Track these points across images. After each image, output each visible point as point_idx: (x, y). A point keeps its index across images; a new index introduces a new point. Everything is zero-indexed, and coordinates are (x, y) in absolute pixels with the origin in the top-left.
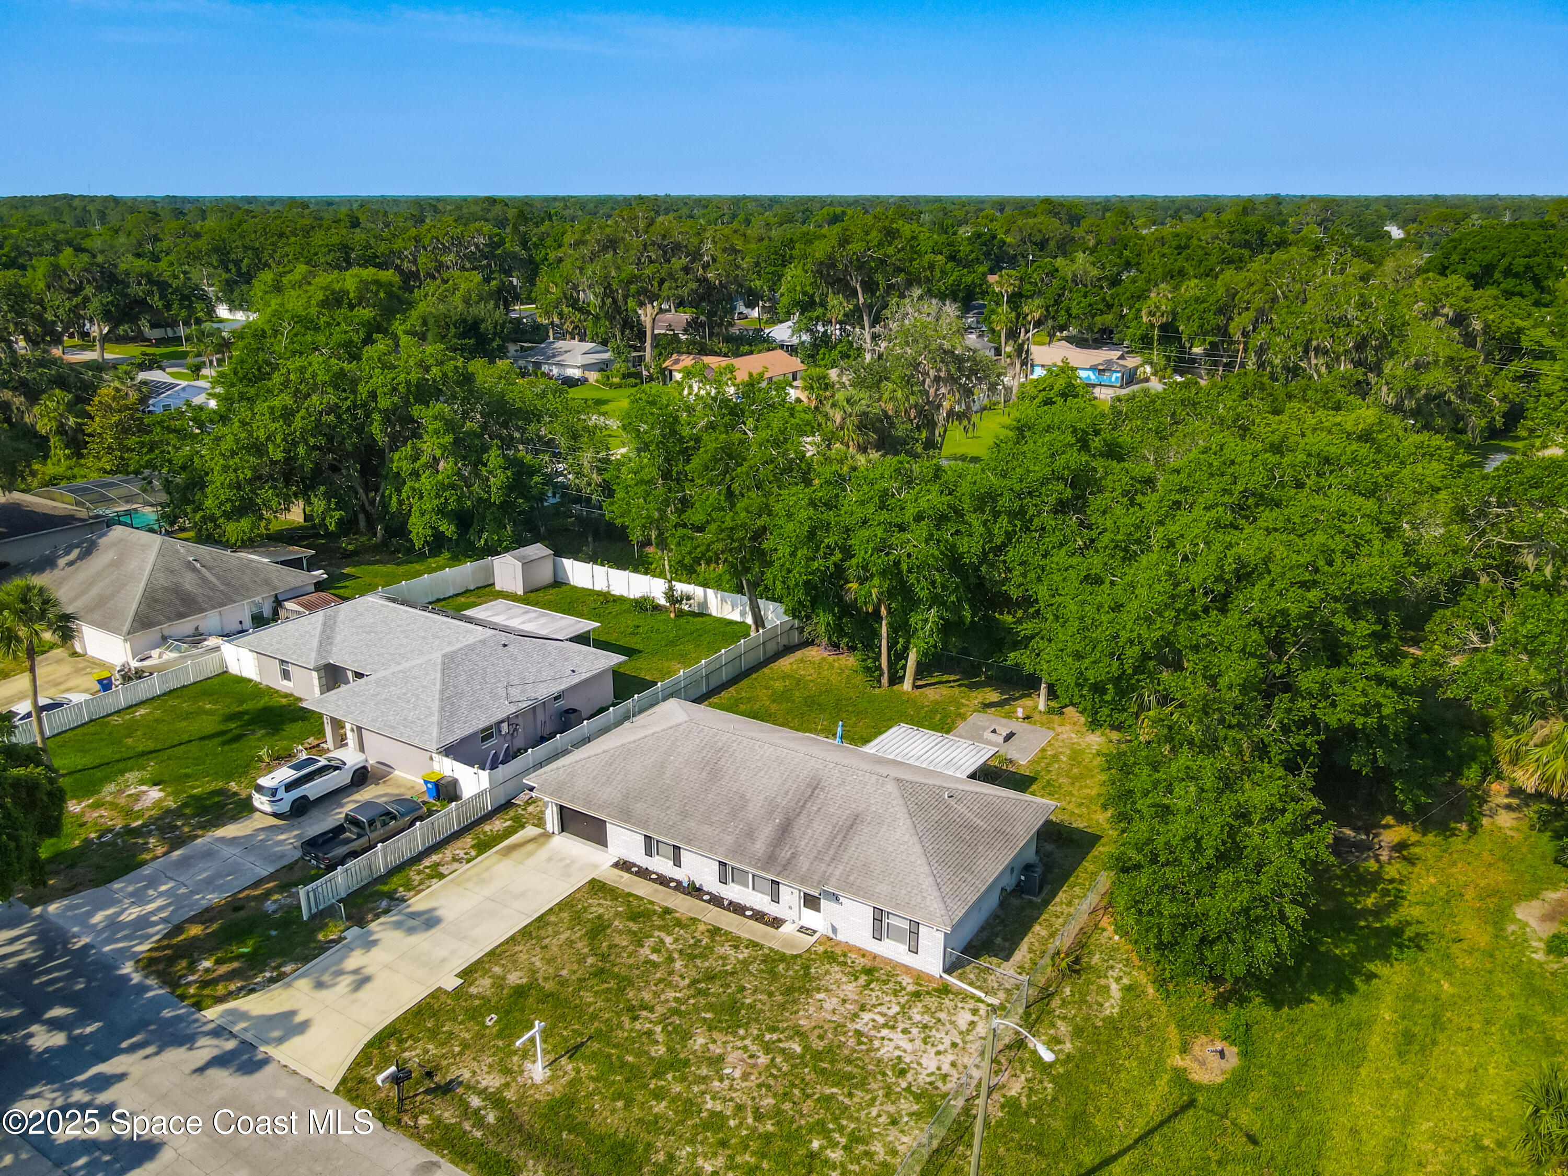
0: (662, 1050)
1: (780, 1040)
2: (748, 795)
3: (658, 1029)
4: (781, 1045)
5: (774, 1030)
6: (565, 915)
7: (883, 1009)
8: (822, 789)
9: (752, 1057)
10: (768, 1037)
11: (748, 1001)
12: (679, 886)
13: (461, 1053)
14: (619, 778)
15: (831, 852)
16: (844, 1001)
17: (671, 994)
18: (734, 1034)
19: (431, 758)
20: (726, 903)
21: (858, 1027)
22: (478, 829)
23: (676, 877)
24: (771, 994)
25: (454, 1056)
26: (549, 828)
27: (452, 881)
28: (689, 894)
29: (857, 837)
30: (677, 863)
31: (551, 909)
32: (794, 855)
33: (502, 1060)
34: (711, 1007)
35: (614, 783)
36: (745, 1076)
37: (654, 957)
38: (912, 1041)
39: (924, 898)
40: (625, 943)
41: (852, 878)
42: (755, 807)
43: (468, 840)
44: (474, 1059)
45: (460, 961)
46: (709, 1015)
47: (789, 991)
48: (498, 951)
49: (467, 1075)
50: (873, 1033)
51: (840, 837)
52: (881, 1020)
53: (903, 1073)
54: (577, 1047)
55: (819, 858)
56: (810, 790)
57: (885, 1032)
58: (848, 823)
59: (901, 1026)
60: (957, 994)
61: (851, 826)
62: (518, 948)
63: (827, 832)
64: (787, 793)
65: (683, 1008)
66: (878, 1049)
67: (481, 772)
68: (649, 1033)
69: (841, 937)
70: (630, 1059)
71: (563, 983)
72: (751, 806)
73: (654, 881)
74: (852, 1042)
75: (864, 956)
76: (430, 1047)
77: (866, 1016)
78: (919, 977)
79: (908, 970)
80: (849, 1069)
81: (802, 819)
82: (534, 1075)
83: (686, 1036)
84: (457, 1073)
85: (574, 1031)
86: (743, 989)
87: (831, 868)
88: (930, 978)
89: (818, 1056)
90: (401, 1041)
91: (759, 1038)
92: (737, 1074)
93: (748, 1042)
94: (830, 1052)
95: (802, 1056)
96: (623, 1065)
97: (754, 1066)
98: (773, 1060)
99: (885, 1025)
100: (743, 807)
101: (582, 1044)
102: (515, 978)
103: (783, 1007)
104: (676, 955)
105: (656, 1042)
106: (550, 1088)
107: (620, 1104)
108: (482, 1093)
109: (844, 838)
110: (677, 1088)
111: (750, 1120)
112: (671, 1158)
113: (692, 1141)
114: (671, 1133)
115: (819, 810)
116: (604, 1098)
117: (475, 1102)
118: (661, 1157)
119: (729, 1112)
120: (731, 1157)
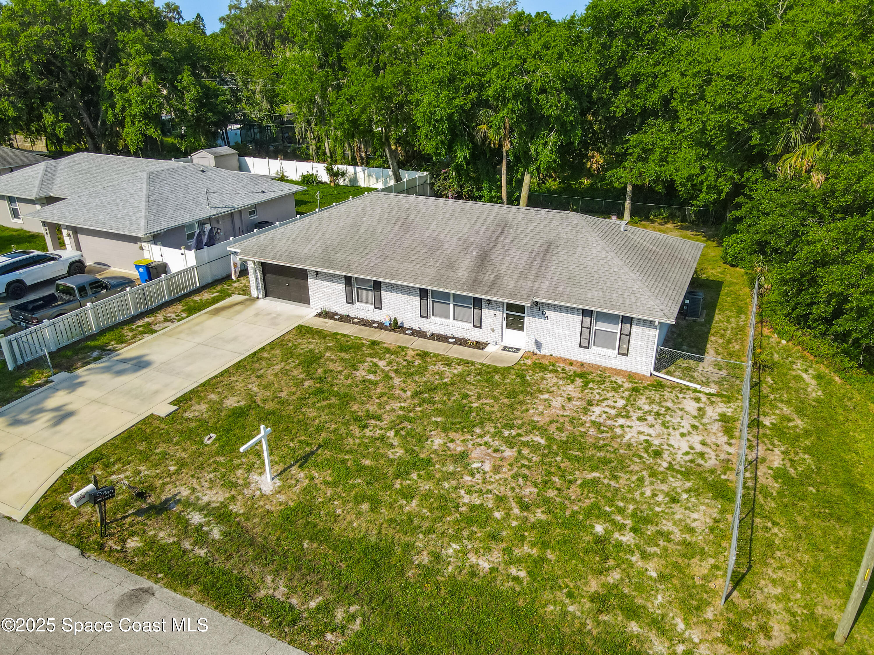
0: (400, 452)
1: (520, 435)
2: (442, 238)
3: (391, 434)
4: (524, 439)
5: (511, 427)
6: (277, 352)
7: (610, 403)
8: (511, 227)
9: (496, 451)
10: (506, 433)
11: (475, 405)
12: (381, 326)
13: (177, 472)
14: (317, 237)
15: (534, 271)
16: (570, 399)
17: (397, 405)
18: (472, 433)
19: (141, 248)
20: (429, 334)
21: (593, 418)
22: (189, 299)
23: (378, 319)
24: (495, 398)
25: (170, 475)
26: (254, 293)
27: (164, 334)
28: (391, 330)
29: (555, 258)
30: (378, 306)
31: (263, 348)
32: (497, 277)
33: (224, 475)
34: (439, 413)
35: (313, 241)
36: (496, 469)
37: (372, 377)
38: (652, 426)
39: (638, 299)
40: (340, 369)
41: (560, 289)
42: (451, 246)
43: (179, 307)
44: (192, 476)
45: (174, 392)
46: (440, 419)
47: (512, 395)
48: (212, 382)
49: (185, 492)
50: (609, 422)
51: (538, 260)
52: (613, 412)
53: (658, 454)
54: (307, 457)
55: (523, 276)
56: (499, 230)
57: (621, 421)
58: (543, 249)
59: (634, 416)
60: (673, 387)
61: (547, 251)
62: (233, 379)
63: (525, 257)
64: (478, 233)
65: (411, 415)
66: (622, 436)
67: (187, 252)
68: (383, 439)
69: (545, 351)
70: (367, 462)
71: (283, 403)
72: (446, 245)
73: (356, 323)
74: (592, 431)
75: (571, 364)
76: (142, 468)
77: (597, 410)
78: (630, 376)
79: (618, 372)
80: (602, 454)
81: (498, 250)
82: (262, 486)
83: (421, 439)
84: (174, 491)
85: (300, 442)
86: (467, 396)
87: (537, 285)
88: (643, 377)
89: (565, 446)
90: (107, 466)
91: (498, 434)
92: (487, 467)
93: (487, 438)
94: (576, 441)
95: (549, 447)
96: (361, 469)
97: (502, 459)
98: (519, 452)
99: (619, 415)
100: (439, 247)
101: (312, 453)
102: (231, 402)
103: (512, 407)
104: (393, 375)
105: (392, 446)
106: (282, 498)
107: (365, 507)
108: (203, 509)
109: (543, 260)
110: (426, 486)
111: (516, 511)
112: (437, 557)
113: (457, 538)
114: (430, 531)
115: (512, 242)
116: (345, 502)
117: (196, 518)
118: (425, 558)
119: (490, 504)
120: (508, 551)
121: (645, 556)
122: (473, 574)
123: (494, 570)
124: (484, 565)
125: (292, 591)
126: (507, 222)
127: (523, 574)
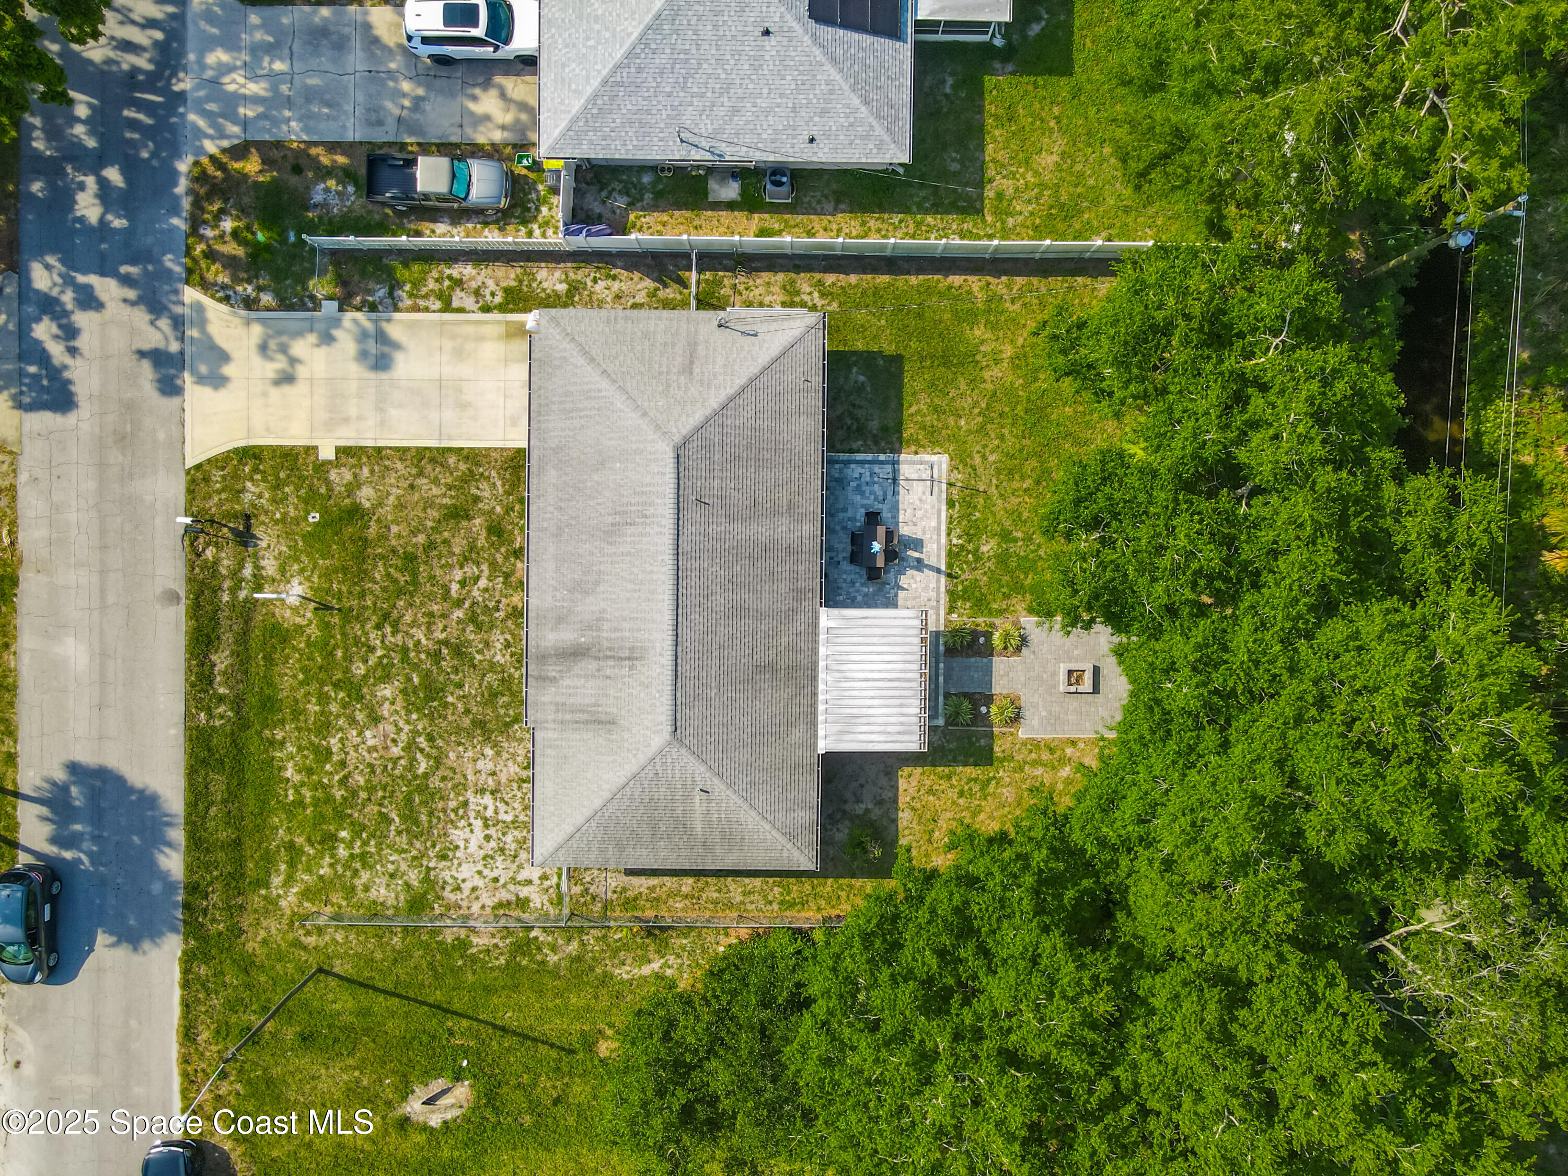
0: (362, 671)
1: (422, 751)
2: (601, 589)
3: (379, 653)
4: (419, 756)
5: (431, 739)
6: (463, 467)
7: (502, 807)
8: (633, 667)
9: (393, 741)
10: (421, 740)
11: (450, 699)
13: (276, 522)
15: (568, 717)
16: (493, 774)
17: (420, 635)
18: (409, 713)
21: (472, 800)
22: (532, 266)
24: (467, 711)
25: (272, 519)
27: (445, 323)
29: (591, 734)
31: (462, 449)
33: (289, 558)
34: (427, 675)
36: (373, 749)
37: (455, 587)
38: (480, 847)
39: (552, 831)
40: (457, 550)
41: (549, 751)
42: (588, 607)
44: (278, 537)
46: (416, 680)
47: (480, 724)
48: (383, 452)
49: (264, 544)
50: (472, 814)
51: (587, 716)
52: (489, 813)
53: (444, 857)
54: (328, 608)
55: (559, 707)
56: (629, 653)
57: (478, 824)
58: (603, 717)
59: (492, 831)
61: (601, 722)
62: (399, 465)
63: (587, 701)
64: (616, 630)
65: (412, 654)
66: (456, 828)
68: (372, 649)
70: (339, 653)
71: (383, 537)
72: (590, 599)
74: (452, 804)
76: (267, 495)
77: (488, 800)
80: (424, 818)
81: (592, 665)
83: (386, 678)
85: (340, 591)
86: (460, 686)
87: (551, 725)
89: (423, 789)
90: (255, 470)
91: (415, 733)
92: (371, 742)
93: (407, 728)
94: (431, 795)
95: (416, 777)
96: (331, 654)
97: (386, 748)
98: (400, 758)
99: (486, 819)
100: (586, 592)
101: (332, 608)
102: (366, 496)
103: (458, 730)
104: (467, 605)
106: (288, 613)
107: (301, 676)
108: (258, 568)
109: (586, 722)
110: (334, 708)
111: (337, 778)
112: (282, 743)
113: (300, 749)
114: (299, 729)
115: (608, 677)
116: (299, 660)
117: (248, 571)
118: (279, 735)
119: (335, 758)
120: (303, 784)
121: (332, 865)
122: (280, 769)
123: (288, 780)
124: (289, 773)
125: (224, 673)
126: (642, 658)
127: (291, 798)
